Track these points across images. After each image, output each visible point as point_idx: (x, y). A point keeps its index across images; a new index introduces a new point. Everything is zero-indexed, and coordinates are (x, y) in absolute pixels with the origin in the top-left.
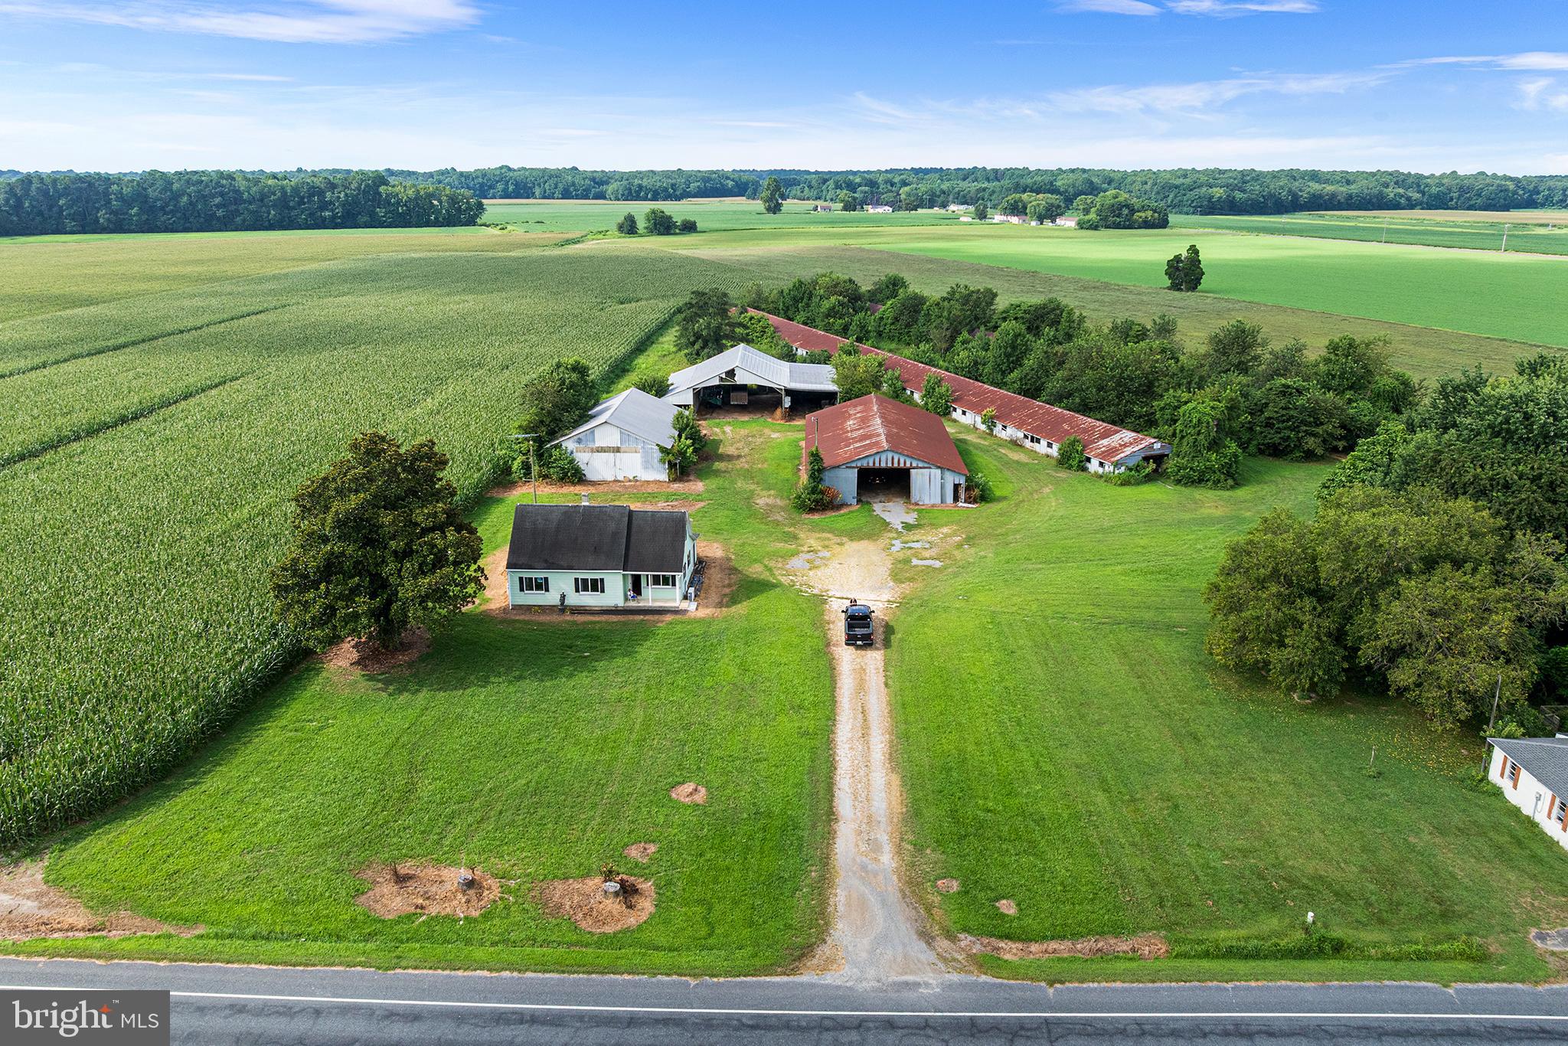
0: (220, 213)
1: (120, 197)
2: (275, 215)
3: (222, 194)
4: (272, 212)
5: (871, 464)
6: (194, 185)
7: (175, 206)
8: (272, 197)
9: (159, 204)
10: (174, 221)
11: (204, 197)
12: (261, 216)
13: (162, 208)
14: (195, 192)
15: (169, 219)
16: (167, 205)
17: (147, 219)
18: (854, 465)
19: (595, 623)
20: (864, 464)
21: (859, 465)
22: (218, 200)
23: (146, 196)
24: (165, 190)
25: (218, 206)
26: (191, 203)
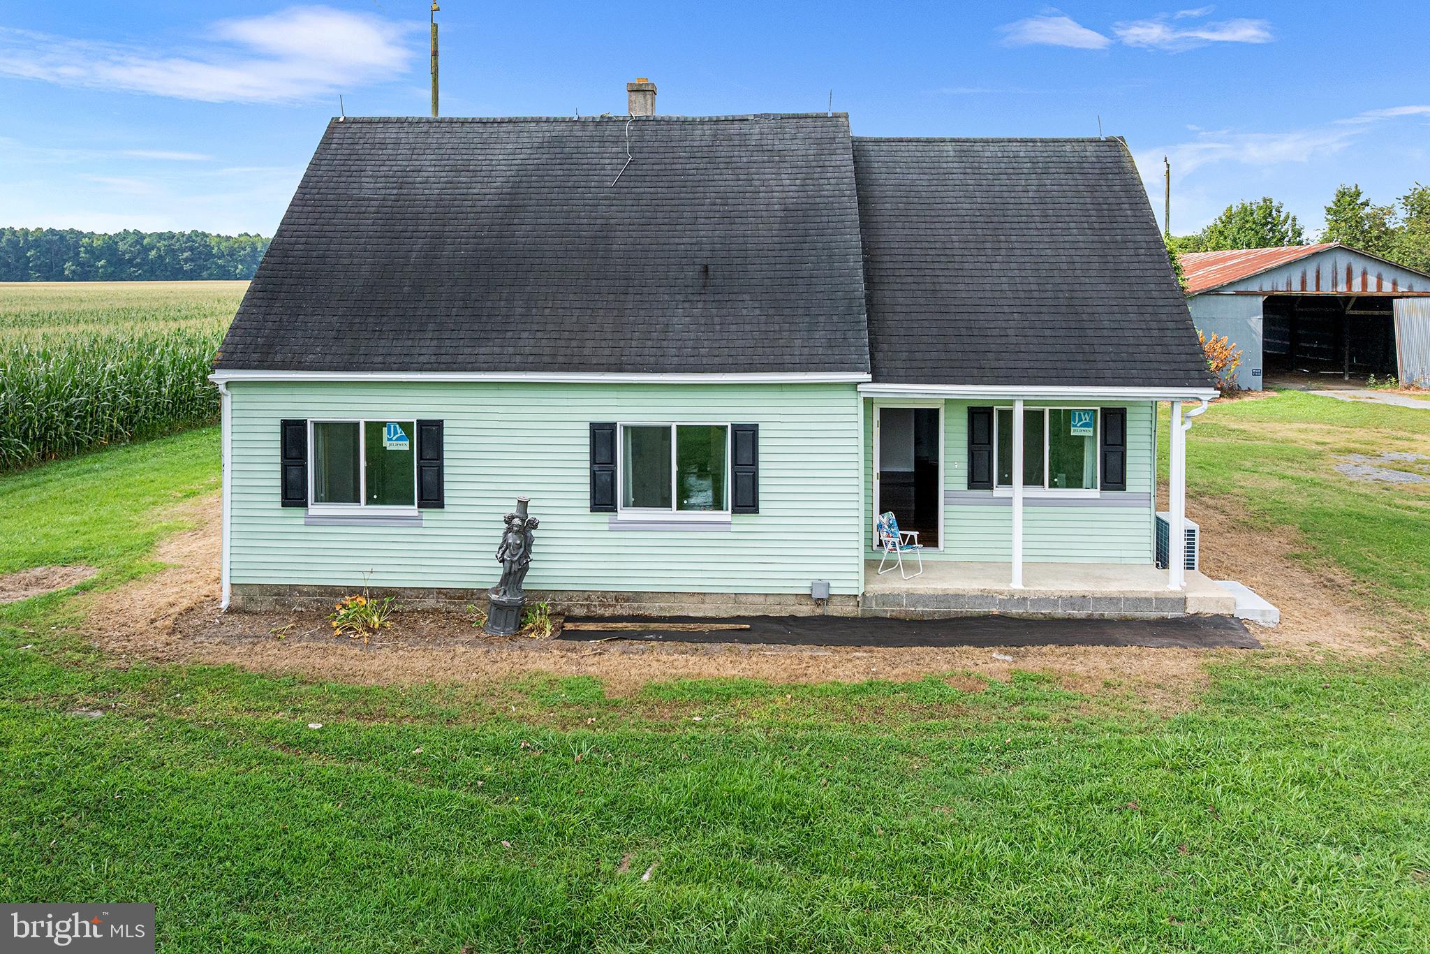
0: (187, 267)
1: (90, 250)
2: (242, 270)
3: (191, 249)
4: (240, 266)
5: (1296, 289)
6: (165, 240)
7: (143, 259)
8: (242, 252)
9: (127, 257)
10: (140, 274)
11: (173, 251)
12: (229, 271)
13: (130, 261)
14: (165, 246)
15: (135, 272)
16: (135, 258)
17: (114, 272)
18: (1254, 287)
19: (723, 694)
20: (1279, 285)
21: (1267, 287)
22: (186, 255)
23: (116, 250)
24: (137, 242)
25: (186, 260)
26: (160, 256)
